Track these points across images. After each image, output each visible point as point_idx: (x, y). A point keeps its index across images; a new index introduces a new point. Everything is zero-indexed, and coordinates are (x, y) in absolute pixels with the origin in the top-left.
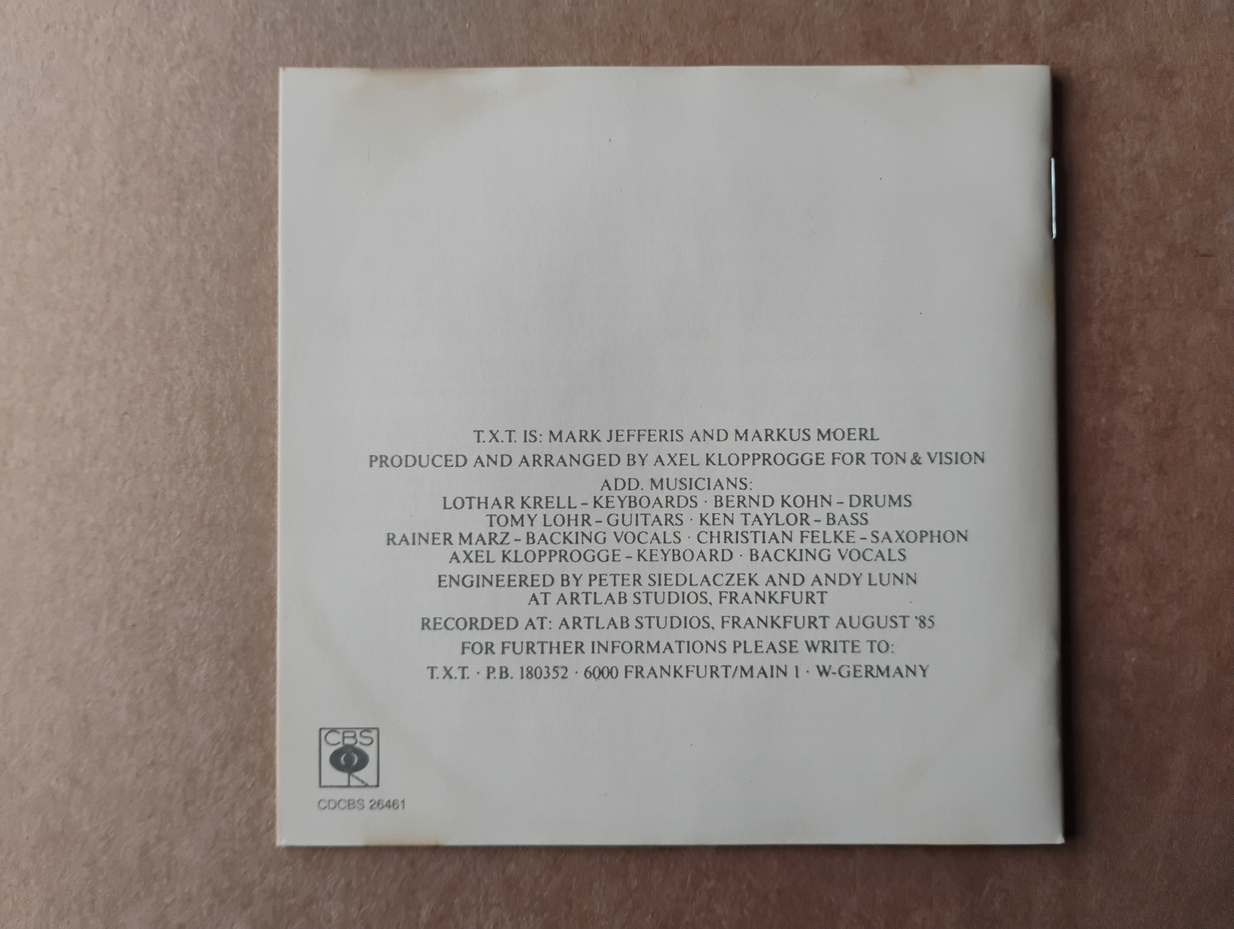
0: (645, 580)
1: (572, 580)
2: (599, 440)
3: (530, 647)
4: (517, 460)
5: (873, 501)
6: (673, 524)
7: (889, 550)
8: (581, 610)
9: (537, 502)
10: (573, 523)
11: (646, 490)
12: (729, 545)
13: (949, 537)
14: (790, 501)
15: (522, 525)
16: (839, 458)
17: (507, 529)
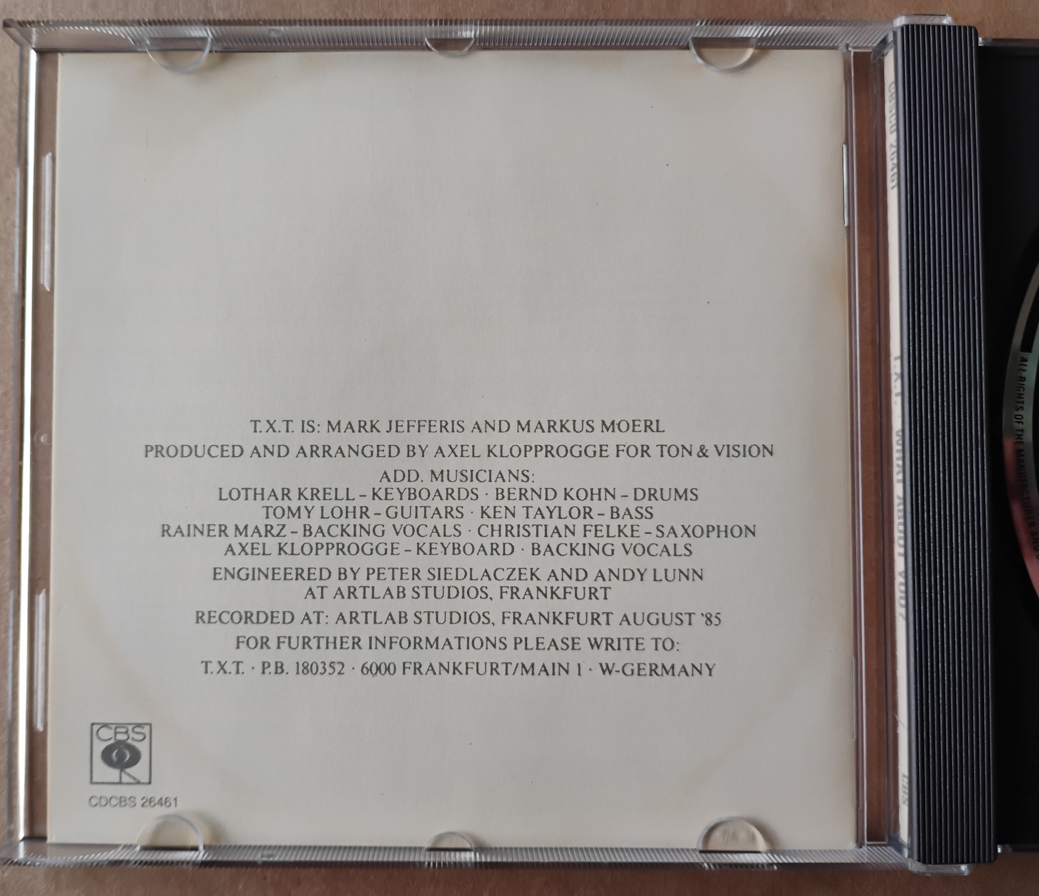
0: (424, 574)
1: (350, 574)
2: (378, 431)
3: (306, 643)
4: (294, 450)
5: (658, 495)
6: (453, 517)
7: (675, 545)
8: (358, 605)
9: (314, 494)
10: (351, 515)
11: (426, 482)
12: (510, 539)
13: (736, 532)
14: (573, 494)
15: (299, 517)
16: (623, 450)
17: (284, 521)
